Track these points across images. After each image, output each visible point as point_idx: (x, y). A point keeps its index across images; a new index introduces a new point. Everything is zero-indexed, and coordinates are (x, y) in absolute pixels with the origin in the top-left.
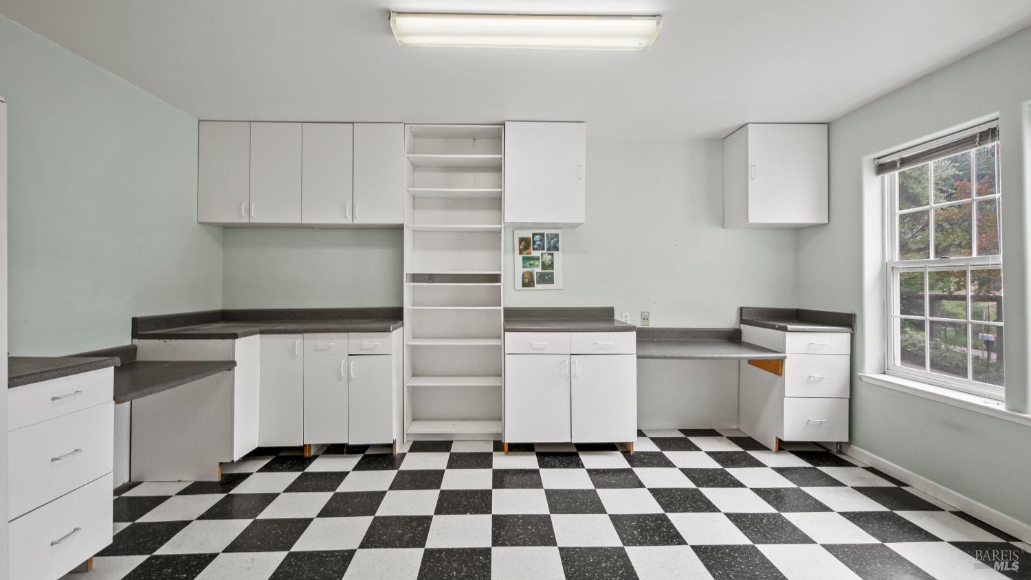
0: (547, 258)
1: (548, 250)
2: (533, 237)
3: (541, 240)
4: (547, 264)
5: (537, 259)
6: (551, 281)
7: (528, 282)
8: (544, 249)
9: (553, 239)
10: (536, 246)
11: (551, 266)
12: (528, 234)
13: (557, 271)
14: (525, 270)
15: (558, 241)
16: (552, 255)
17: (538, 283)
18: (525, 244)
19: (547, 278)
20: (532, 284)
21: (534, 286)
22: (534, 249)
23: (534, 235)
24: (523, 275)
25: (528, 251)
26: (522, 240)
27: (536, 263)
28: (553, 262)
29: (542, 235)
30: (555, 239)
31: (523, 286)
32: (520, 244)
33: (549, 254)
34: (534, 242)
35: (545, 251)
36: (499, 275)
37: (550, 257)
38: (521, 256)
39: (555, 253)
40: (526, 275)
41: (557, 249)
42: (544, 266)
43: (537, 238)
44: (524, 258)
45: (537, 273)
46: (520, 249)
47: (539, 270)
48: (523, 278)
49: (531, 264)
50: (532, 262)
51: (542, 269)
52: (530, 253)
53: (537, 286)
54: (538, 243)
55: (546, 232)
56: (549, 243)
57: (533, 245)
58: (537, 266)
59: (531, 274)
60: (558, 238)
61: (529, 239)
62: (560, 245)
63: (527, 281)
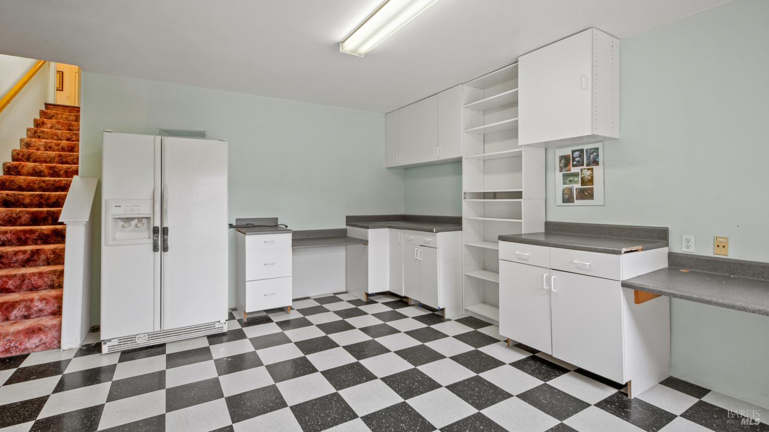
0: (587, 173)
1: (588, 165)
2: (573, 154)
3: (580, 156)
4: (586, 180)
5: (576, 175)
6: (591, 196)
7: (568, 198)
8: (582, 165)
9: (592, 153)
10: (575, 163)
11: (591, 181)
12: (567, 152)
13: (597, 187)
14: (565, 186)
15: (598, 155)
16: (592, 169)
17: (577, 199)
18: (566, 161)
19: (586, 194)
20: (571, 200)
21: (573, 202)
22: (574, 166)
23: (573, 152)
24: (564, 191)
25: (567, 168)
26: (561, 158)
27: (576, 179)
28: (592, 178)
29: (582, 151)
30: (595, 154)
31: (564, 202)
32: (560, 161)
33: (588, 169)
34: (574, 159)
35: (585, 167)
36: (521, 192)
37: (589, 172)
38: (562, 173)
39: (595, 168)
40: (566, 192)
41: (596, 163)
42: (583, 182)
43: (577, 154)
44: (564, 175)
45: (577, 189)
46: (560, 167)
47: (579, 186)
48: (563, 194)
49: (570, 181)
50: (572, 179)
51: (581, 186)
52: (570, 170)
53: (577, 202)
54: (577, 159)
55: (585, 147)
56: (589, 158)
57: (573, 162)
58: (576, 182)
59: (571, 190)
60: (598, 152)
61: (569, 156)
62: (600, 159)
63: (567, 196)
